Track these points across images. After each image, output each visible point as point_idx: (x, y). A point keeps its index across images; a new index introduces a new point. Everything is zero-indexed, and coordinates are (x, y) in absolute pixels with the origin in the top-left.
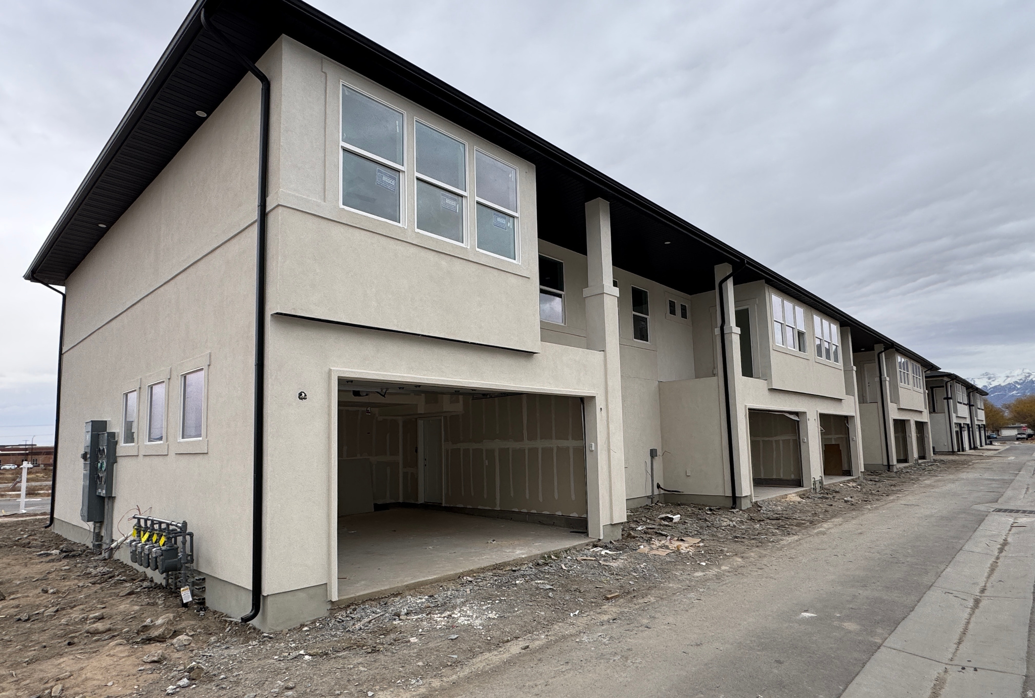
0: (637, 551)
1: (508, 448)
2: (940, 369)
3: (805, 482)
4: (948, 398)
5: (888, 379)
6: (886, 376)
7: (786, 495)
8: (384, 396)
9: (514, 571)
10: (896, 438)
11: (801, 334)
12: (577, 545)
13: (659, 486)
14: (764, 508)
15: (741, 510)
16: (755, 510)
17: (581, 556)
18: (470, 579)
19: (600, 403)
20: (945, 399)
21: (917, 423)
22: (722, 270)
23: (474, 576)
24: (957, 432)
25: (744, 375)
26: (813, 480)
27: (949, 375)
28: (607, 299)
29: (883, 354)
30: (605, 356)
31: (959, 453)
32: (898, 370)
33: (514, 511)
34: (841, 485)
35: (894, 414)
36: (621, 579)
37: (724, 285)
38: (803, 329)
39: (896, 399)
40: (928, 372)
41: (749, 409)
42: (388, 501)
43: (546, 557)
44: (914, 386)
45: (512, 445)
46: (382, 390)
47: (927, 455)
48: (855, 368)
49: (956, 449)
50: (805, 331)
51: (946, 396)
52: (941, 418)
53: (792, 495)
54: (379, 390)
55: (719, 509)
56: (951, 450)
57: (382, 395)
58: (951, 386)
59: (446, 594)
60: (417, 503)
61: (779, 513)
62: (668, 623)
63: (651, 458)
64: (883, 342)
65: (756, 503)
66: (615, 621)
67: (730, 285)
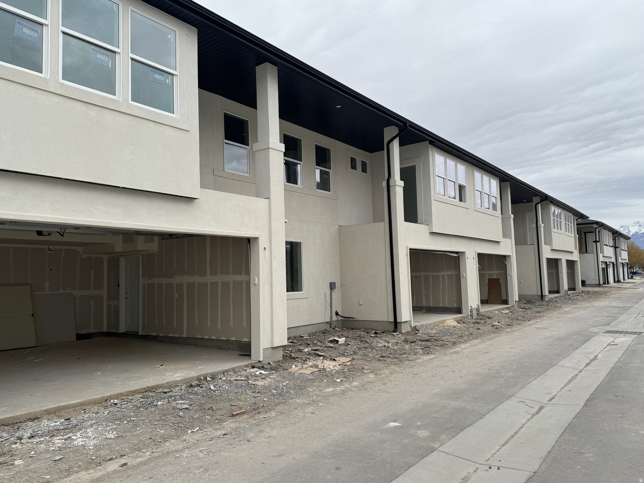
0: (288, 370)
1: (194, 283)
2: (589, 218)
3: (464, 310)
4: (596, 242)
5: (542, 225)
6: (541, 223)
7: (445, 320)
8: (62, 235)
9: (166, 393)
10: (548, 274)
11: (461, 188)
12: (236, 367)
13: (337, 314)
14: (420, 332)
15: (401, 333)
16: (413, 333)
17: (236, 377)
18: (116, 401)
19: (263, 243)
20: (594, 242)
21: (568, 261)
22: (390, 132)
23: (123, 399)
24: (603, 269)
25: (406, 220)
26: (470, 308)
27: (597, 223)
28: (272, 153)
29: (539, 204)
30: (270, 204)
31: (604, 285)
32: (552, 218)
33: (197, 338)
34: (496, 312)
35: (547, 253)
36: (258, 396)
37: (391, 144)
38: (463, 183)
39: (549, 242)
40: (580, 220)
41: (410, 249)
42: (92, 331)
43: (202, 379)
44: (566, 232)
45: (197, 279)
46: (61, 230)
47: (577, 288)
48: (512, 216)
49: (602, 283)
50: (466, 185)
51: (595, 240)
52: (590, 257)
53: (450, 320)
54: (59, 231)
55: (383, 333)
56: (598, 283)
57: (60, 234)
58: (599, 232)
59: (84, 416)
60: (118, 332)
61: (432, 335)
62: (270, 437)
63: (331, 290)
64: (539, 196)
65: (415, 327)
66: (225, 436)
67: (395, 146)
